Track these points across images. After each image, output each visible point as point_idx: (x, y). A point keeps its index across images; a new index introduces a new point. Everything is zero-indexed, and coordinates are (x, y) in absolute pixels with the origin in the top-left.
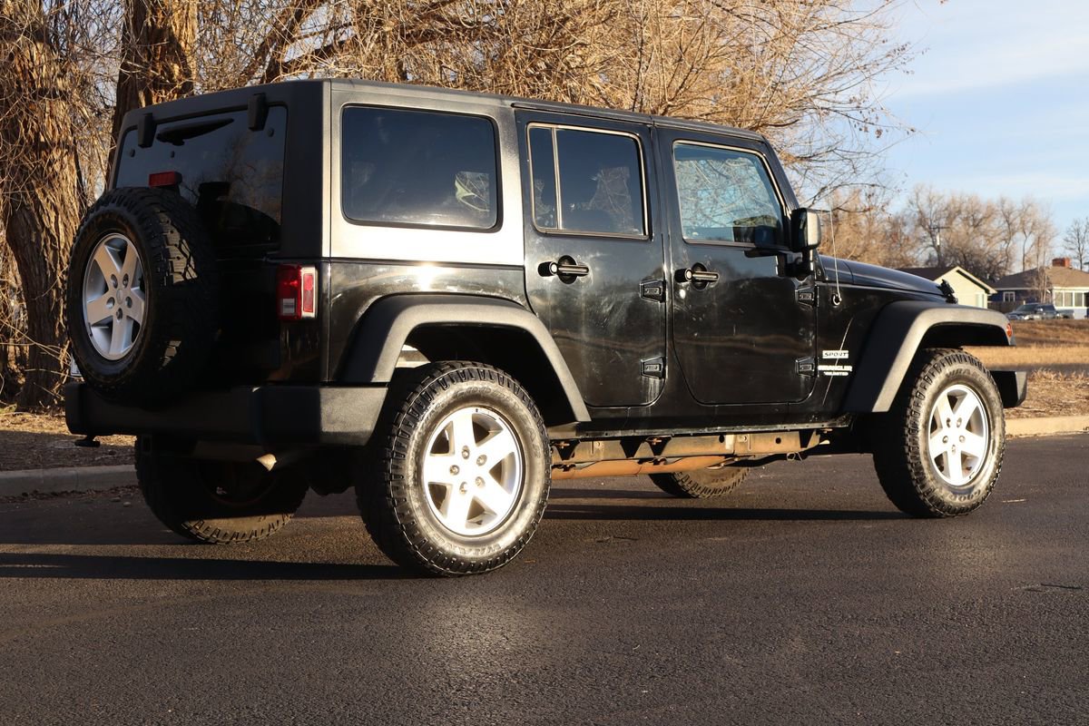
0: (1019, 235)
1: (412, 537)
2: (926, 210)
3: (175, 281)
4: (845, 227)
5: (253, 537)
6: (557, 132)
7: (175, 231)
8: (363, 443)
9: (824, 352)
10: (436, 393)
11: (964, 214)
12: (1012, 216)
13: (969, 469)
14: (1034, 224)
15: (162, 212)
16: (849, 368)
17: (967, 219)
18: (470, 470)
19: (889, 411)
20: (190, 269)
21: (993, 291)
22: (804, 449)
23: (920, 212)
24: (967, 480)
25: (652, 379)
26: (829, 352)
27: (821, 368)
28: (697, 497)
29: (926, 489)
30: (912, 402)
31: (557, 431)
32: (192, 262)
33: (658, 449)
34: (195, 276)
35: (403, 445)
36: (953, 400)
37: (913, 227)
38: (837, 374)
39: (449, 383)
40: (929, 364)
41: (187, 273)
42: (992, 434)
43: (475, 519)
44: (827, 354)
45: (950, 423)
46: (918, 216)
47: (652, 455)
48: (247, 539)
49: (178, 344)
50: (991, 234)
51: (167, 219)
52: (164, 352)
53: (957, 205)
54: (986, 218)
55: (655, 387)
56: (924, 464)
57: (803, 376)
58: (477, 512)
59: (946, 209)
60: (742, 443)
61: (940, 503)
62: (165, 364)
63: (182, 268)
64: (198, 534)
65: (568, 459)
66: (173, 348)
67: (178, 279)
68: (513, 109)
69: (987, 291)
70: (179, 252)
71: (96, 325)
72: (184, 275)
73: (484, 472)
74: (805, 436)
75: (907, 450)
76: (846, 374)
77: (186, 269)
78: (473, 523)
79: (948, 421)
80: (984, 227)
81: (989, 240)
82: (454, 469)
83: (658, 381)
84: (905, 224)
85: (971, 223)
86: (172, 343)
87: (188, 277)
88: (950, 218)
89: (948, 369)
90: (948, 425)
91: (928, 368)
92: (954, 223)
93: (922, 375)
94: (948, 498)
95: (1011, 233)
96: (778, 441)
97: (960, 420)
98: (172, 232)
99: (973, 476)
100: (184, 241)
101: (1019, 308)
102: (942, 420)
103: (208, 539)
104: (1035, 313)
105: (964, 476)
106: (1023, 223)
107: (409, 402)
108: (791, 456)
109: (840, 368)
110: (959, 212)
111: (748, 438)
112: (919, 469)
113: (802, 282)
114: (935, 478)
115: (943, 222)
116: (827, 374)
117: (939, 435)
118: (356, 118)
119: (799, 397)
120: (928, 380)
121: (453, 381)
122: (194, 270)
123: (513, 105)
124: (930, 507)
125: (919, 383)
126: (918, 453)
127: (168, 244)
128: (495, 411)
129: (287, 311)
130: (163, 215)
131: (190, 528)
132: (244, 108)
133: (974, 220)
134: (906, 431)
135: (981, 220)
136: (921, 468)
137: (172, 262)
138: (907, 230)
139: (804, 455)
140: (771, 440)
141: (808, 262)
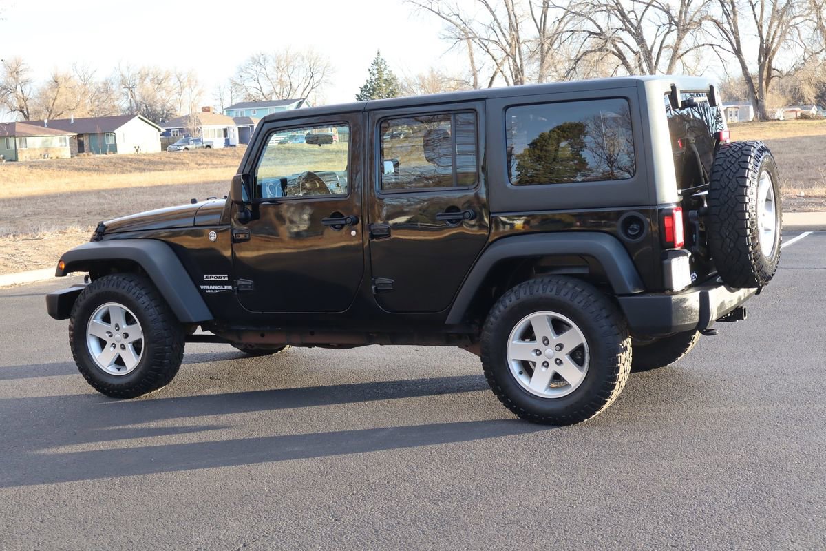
0: (187, 90)
2: (126, 74)
4: (62, 89)
11: (151, 76)
12: (182, 77)
14: (196, 82)
17: (153, 79)
21: (163, 130)
23: (122, 75)
37: (118, 85)
46: (120, 78)
50: (169, 89)
53: (146, 70)
54: (165, 78)
59: (139, 73)
69: (159, 130)
80: (164, 85)
81: (168, 93)
84: (112, 84)
85: (156, 82)
88: (143, 79)
92: (145, 82)
95: (182, 88)
101: (178, 142)
104: (189, 144)
106: (189, 81)
110: (148, 75)
115: (137, 82)
133: (158, 80)
135: (162, 80)
138: (114, 87)
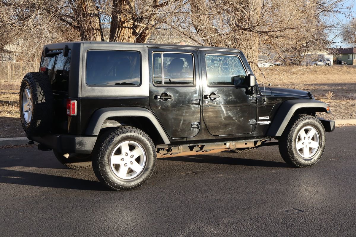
1: (106, 180)
3: (38, 103)
5: (87, 167)
6: (163, 54)
7: (40, 88)
8: (90, 153)
9: (260, 117)
10: (115, 137)
13: (312, 152)
15: (37, 81)
16: (270, 122)
18: (128, 159)
19: (281, 136)
20: (43, 99)
22: (255, 146)
24: (311, 156)
25: (195, 129)
26: (261, 117)
27: (258, 122)
28: (238, 152)
29: (295, 159)
30: (290, 133)
31: (161, 145)
32: (44, 97)
33: (202, 148)
34: (45, 101)
35: (103, 153)
36: (307, 131)
38: (265, 124)
39: (120, 134)
40: (298, 120)
41: (42, 100)
42: (320, 141)
43: (130, 174)
44: (260, 118)
45: (305, 138)
47: (200, 150)
48: (85, 168)
49: (40, 121)
51: (38, 84)
52: (36, 123)
55: (196, 131)
56: (294, 152)
57: (251, 126)
58: (131, 171)
60: (232, 145)
61: (300, 164)
62: (37, 126)
63: (41, 99)
64: (69, 167)
65: (169, 152)
66: (39, 122)
67: (39, 102)
68: (147, 48)
70: (40, 94)
71: (26, 111)
72: (41, 101)
73: (133, 160)
74: (255, 143)
75: (288, 148)
76: (268, 124)
77: (42, 99)
78: (129, 175)
79: (305, 137)
82: (122, 159)
83: (197, 129)
86: (38, 121)
87: (43, 101)
89: (304, 122)
90: (304, 139)
91: (297, 122)
93: (294, 124)
94: (303, 161)
96: (246, 144)
97: (309, 137)
98: (39, 88)
99: (313, 155)
100: (42, 91)
102: (302, 137)
103: (72, 168)
105: (310, 155)
107: (106, 140)
108: (251, 148)
109: (266, 122)
111: (235, 143)
112: (292, 153)
113: (252, 96)
114: (299, 156)
116: (261, 124)
117: (301, 142)
118: (91, 54)
119: (250, 132)
120: (297, 126)
121: (121, 134)
122: (45, 99)
123: (147, 47)
124: (296, 165)
125: (293, 126)
126: (292, 148)
127: (37, 92)
128: (136, 142)
129: (68, 113)
130: (37, 82)
131: (67, 165)
132: (62, 49)
134: (288, 142)
136: (293, 153)
137: (38, 97)
139: (256, 147)
140: (243, 144)
141: (253, 90)
